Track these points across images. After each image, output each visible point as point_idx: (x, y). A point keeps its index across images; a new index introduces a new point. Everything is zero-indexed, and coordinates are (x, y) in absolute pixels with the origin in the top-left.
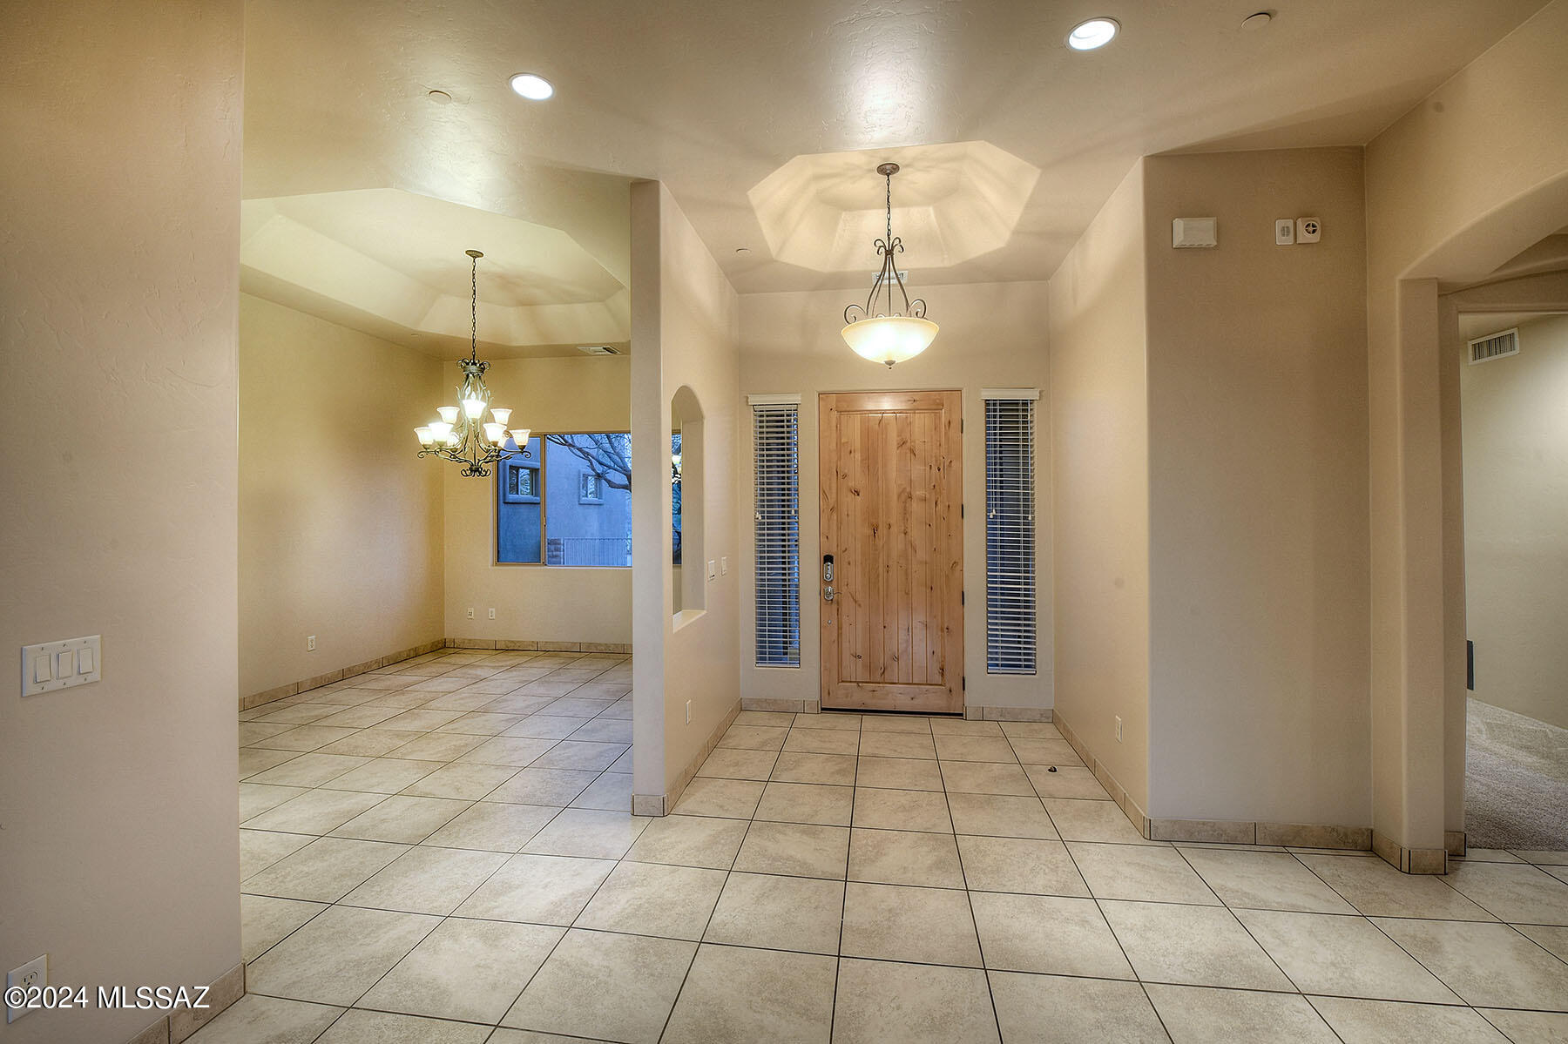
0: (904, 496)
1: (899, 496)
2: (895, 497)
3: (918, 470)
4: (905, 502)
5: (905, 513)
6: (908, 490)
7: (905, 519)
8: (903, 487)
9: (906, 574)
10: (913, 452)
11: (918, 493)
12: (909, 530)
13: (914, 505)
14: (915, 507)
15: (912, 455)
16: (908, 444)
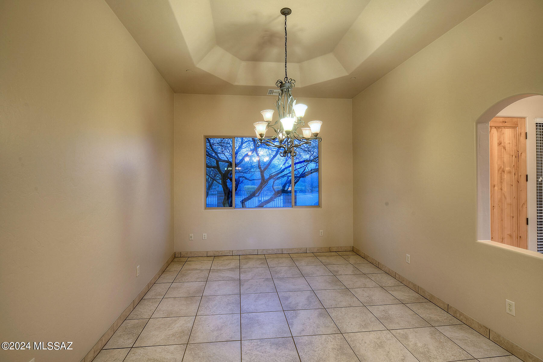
0: (501, 170)
1: (498, 170)
2: (497, 172)
3: (506, 158)
4: (501, 174)
5: (501, 181)
6: (502, 167)
7: (501, 182)
8: (500, 166)
9: (502, 210)
10: (504, 148)
11: (507, 169)
12: (503, 188)
13: (505, 176)
14: (506, 176)
15: (505, 150)
16: (502, 144)
